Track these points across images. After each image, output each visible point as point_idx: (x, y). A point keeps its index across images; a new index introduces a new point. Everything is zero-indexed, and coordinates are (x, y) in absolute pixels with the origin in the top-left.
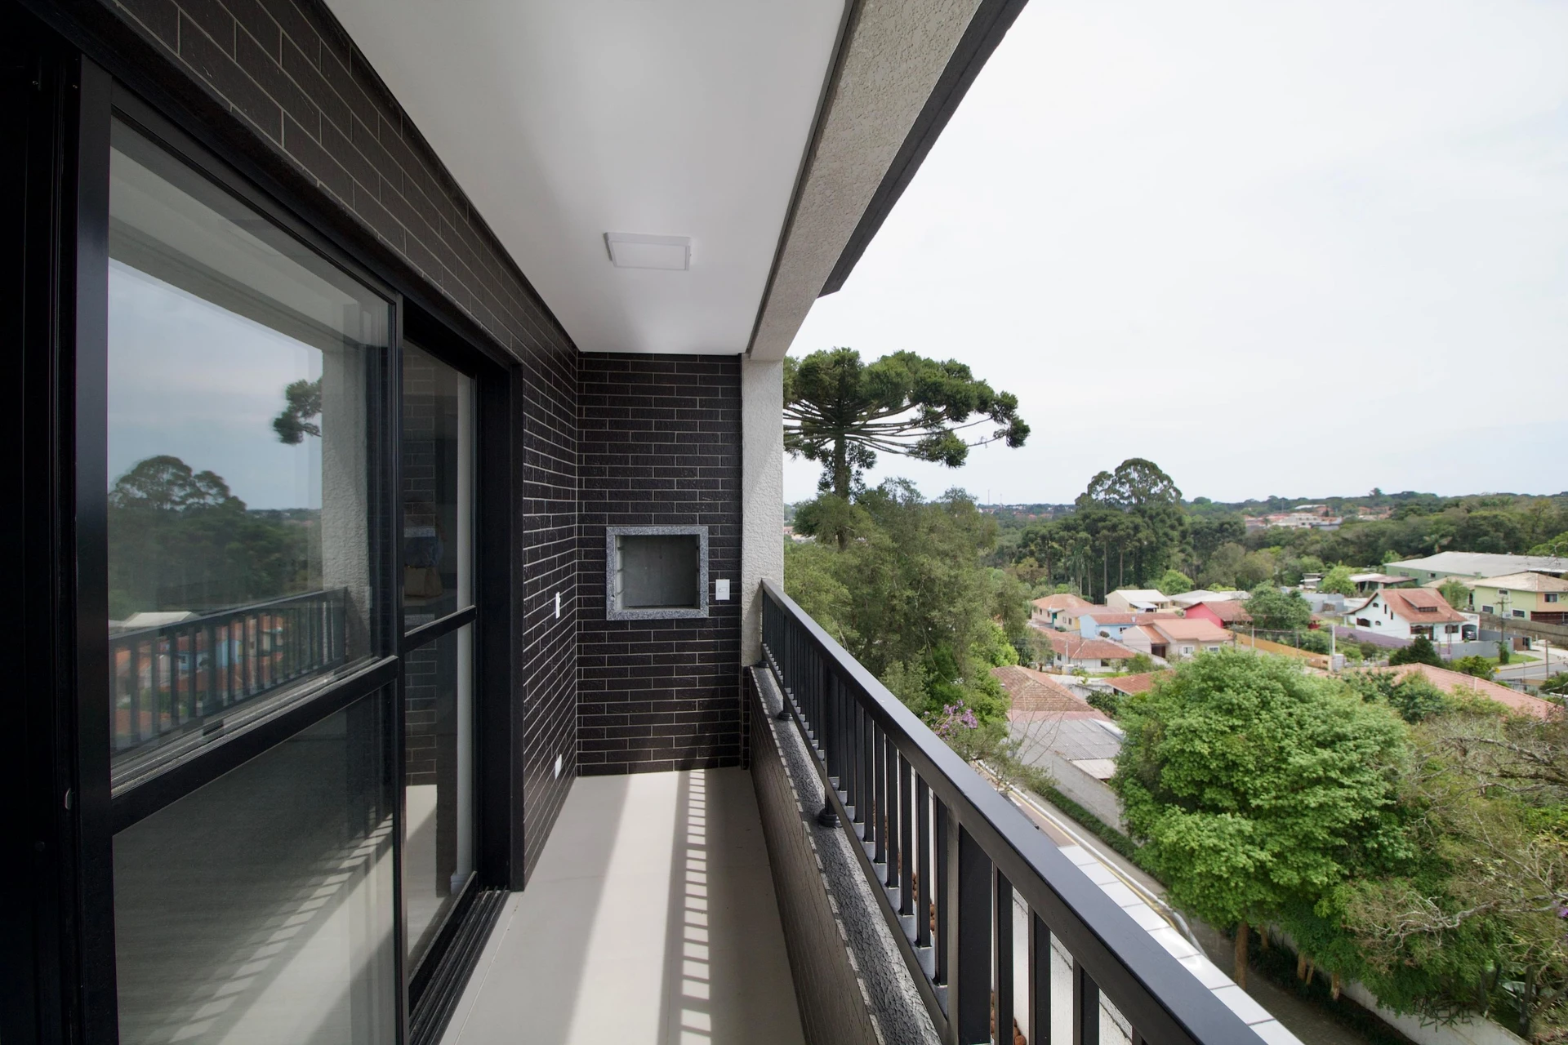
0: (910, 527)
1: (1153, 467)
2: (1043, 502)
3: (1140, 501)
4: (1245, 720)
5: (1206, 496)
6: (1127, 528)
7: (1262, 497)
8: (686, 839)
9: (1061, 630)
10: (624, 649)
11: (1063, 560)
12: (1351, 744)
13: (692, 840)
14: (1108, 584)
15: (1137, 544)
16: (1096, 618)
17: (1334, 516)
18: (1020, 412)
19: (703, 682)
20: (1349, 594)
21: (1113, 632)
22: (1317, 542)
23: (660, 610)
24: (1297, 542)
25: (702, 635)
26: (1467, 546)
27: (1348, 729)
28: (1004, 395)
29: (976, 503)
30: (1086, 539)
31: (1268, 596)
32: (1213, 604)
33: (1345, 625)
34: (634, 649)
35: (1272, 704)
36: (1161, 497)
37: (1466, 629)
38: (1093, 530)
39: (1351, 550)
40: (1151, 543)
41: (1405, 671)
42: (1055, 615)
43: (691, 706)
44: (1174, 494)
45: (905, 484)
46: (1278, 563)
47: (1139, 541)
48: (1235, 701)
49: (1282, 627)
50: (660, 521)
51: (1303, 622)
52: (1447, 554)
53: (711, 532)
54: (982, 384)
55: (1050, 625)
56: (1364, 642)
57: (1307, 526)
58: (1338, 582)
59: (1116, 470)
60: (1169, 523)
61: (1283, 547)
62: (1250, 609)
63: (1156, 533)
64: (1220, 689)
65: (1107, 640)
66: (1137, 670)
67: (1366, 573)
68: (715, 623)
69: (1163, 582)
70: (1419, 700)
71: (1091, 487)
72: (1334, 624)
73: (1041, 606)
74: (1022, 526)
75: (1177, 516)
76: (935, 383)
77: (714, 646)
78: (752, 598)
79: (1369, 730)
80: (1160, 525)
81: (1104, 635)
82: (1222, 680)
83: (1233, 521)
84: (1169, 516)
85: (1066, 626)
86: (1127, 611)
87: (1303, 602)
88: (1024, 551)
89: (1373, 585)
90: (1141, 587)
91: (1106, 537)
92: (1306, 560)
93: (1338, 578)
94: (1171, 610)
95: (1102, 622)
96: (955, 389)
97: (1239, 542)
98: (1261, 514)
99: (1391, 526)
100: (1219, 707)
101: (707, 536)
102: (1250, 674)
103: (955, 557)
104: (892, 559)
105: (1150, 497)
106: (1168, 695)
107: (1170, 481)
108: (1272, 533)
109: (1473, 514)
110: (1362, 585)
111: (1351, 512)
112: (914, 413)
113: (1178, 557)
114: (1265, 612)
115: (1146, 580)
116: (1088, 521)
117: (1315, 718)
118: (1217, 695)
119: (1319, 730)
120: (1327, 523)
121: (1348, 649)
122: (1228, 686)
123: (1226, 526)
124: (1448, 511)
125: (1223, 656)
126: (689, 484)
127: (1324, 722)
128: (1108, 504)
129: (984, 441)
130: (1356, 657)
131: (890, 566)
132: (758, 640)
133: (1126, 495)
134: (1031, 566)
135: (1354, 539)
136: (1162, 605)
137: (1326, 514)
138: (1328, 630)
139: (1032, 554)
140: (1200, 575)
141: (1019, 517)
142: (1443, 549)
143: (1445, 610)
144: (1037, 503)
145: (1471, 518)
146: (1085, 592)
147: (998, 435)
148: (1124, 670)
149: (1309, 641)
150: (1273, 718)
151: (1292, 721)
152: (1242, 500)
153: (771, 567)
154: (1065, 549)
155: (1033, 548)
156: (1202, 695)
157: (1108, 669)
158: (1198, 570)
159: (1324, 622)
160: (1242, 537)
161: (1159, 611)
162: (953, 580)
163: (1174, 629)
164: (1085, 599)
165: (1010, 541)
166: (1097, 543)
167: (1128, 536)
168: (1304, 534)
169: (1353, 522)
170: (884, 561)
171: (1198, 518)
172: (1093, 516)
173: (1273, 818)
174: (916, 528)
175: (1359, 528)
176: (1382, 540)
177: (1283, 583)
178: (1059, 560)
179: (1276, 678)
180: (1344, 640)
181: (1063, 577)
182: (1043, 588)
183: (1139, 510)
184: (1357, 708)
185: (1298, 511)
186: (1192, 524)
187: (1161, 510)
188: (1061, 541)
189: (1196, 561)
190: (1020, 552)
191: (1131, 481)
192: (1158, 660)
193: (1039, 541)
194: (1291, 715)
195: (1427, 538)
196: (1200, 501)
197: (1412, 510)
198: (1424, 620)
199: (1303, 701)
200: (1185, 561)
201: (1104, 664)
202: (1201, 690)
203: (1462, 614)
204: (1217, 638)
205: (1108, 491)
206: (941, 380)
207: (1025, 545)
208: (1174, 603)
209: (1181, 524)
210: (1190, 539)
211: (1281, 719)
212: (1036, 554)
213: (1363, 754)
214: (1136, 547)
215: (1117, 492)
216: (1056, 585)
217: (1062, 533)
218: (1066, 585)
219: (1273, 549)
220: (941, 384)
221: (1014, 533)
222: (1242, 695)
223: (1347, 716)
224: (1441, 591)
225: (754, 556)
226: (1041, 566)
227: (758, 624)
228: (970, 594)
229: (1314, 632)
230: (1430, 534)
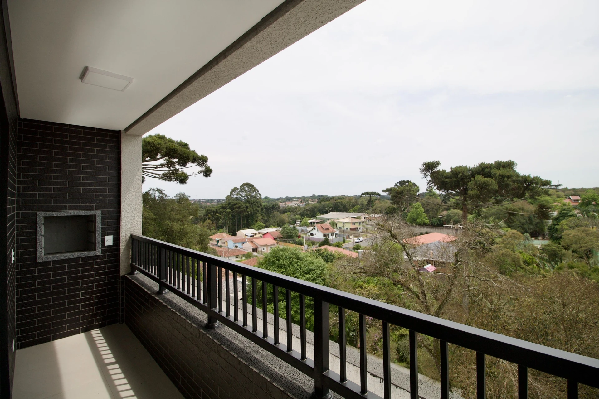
0: (163, 209)
1: (252, 186)
2: (213, 198)
3: (248, 198)
4: (286, 269)
5: (268, 196)
6: (244, 207)
7: (284, 197)
8: (104, 362)
9: (221, 246)
10: (49, 276)
11: (221, 220)
12: (314, 272)
13: (107, 361)
14: (237, 228)
15: (247, 213)
16: (233, 241)
17: (303, 202)
18: (209, 164)
19: (97, 286)
20: (308, 226)
21: (239, 245)
22: (300, 210)
23: (72, 254)
24: (294, 211)
25: (97, 264)
26: (335, 210)
27: (313, 267)
28: (203, 156)
29: (190, 199)
30: (230, 212)
31: (287, 229)
32: (271, 232)
33: (307, 236)
34: (54, 275)
35: (293, 263)
36: (255, 197)
37: (336, 234)
38: (232, 209)
39: (308, 213)
40: (251, 213)
41: (323, 247)
42: (218, 241)
43: (91, 299)
44: (259, 196)
45: (160, 191)
46: (289, 218)
47: (248, 212)
48: (283, 263)
49: (291, 238)
50: (71, 209)
51: (297, 236)
52: (331, 213)
53: (102, 214)
54: (193, 151)
55: (217, 245)
56: (312, 240)
57: (297, 206)
58: (305, 223)
59: (240, 187)
60: (257, 205)
61: (291, 212)
62: (282, 233)
63: (253, 209)
64: (278, 260)
65: (237, 248)
66: (248, 258)
67: (312, 219)
68: (104, 257)
69: (255, 226)
70: (329, 256)
71: (231, 193)
72: (304, 236)
73: (213, 238)
74: (205, 208)
75: (260, 203)
76: (174, 149)
77: (104, 268)
78: (125, 243)
79: (318, 266)
80: (254, 206)
81: (236, 247)
82: (279, 257)
83: (276, 204)
84: (257, 203)
85: (223, 245)
86: (244, 237)
87: (296, 229)
88: (206, 217)
89: (314, 223)
90: (249, 228)
91: (237, 211)
92: (297, 216)
93: (305, 221)
94: (258, 236)
95: (235, 242)
96: (184, 152)
97: (278, 211)
98: (284, 202)
99: (318, 205)
100: (278, 266)
101: (100, 215)
102: (287, 254)
103: (182, 221)
104: (154, 223)
105: (251, 197)
106: (262, 265)
107: (258, 191)
108: (287, 208)
109: (337, 201)
110: (311, 223)
111: (308, 201)
112: (162, 161)
113: (260, 217)
114: (286, 234)
115: (250, 226)
116: (230, 205)
117: (304, 265)
118: (277, 262)
119: (306, 269)
120: (302, 204)
121: (308, 243)
122: (281, 259)
123: (275, 206)
124: (331, 200)
125: (279, 249)
126: (90, 190)
127: (307, 266)
128: (238, 199)
129: (194, 174)
130: (310, 245)
131: (153, 226)
132: (129, 262)
133: (244, 196)
134: (209, 223)
135: (309, 209)
136: (255, 234)
137: (301, 202)
138: (303, 238)
139: (209, 218)
140: (267, 223)
141: (203, 204)
142: (330, 211)
143: (331, 230)
144: (210, 198)
145: (337, 202)
146: (229, 232)
147: (200, 172)
148: (244, 258)
149: (298, 242)
150: (293, 267)
151: (298, 268)
152: (278, 198)
153: (136, 228)
154: (222, 216)
155: (210, 216)
156: (273, 263)
157: (238, 259)
158: (266, 221)
159: (302, 235)
160: (279, 210)
161: (255, 236)
162: (182, 230)
163: (259, 242)
164: (229, 234)
165: (200, 214)
166: (233, 214)
167: (244, 210)
168: (296, 208)
169: (308, 204)
170: (150, 224)
171: (266, 203)
172: (232, 203)
173: (294, 300)
174: (165, 209)
175: (310, 206)
176: (316, 210)
177: (290, 224)
178: (220, 220)
179: (294, 254)
180: (307, 240)
181: (221, 226)
182: (214, 231)
183: (248, 201)
184: (315, 260)
185: (294, 201)
186: (264, 206)
187: (255, 201)
188: (220, 213)
189: (266, 218)
190: (205, 218)
191: (246, 191)
192: (255, 254)
193: (212, 213)
194: (298, 265)
195: (326, 208)
196: (266, 198)
197: (323, 200)
198: (326, 232)
199: (301, 260)
200: (262, 218)
201: (237, 257)
202: (273, 261)
203: (335, 230)
204: (273, 244)
205: (238, 194)
206: (177, 148)
207: (207, 215)
208: (259, 233)
209: (261, 206)
210: (264, 210)
211: (295, 267)
212: (211, 218)
213: (317, 274)
214: (247, 214)
215: (240, 195)
216: (218, 230)
217: (221, 210)
218: (222, 230)
219: (288, 213)
220: (177, 150)
221: (202, 211)
222: (285, 261)
223: (312, 263)
224: (330, 224)
225: (127, 224)
226: (213, 223)
227: (129, 255)
228: (189, 235)
229: (300, 239)
230: (327, 207)
